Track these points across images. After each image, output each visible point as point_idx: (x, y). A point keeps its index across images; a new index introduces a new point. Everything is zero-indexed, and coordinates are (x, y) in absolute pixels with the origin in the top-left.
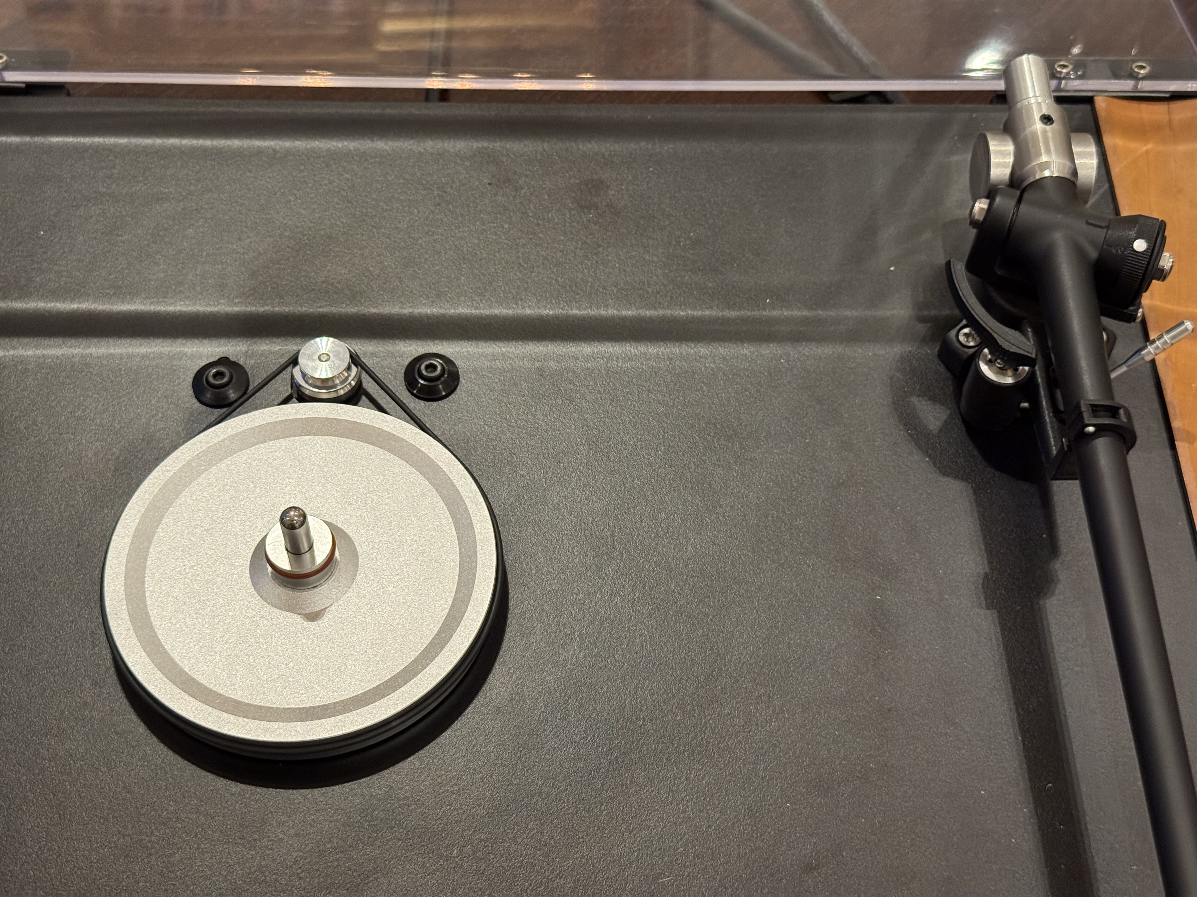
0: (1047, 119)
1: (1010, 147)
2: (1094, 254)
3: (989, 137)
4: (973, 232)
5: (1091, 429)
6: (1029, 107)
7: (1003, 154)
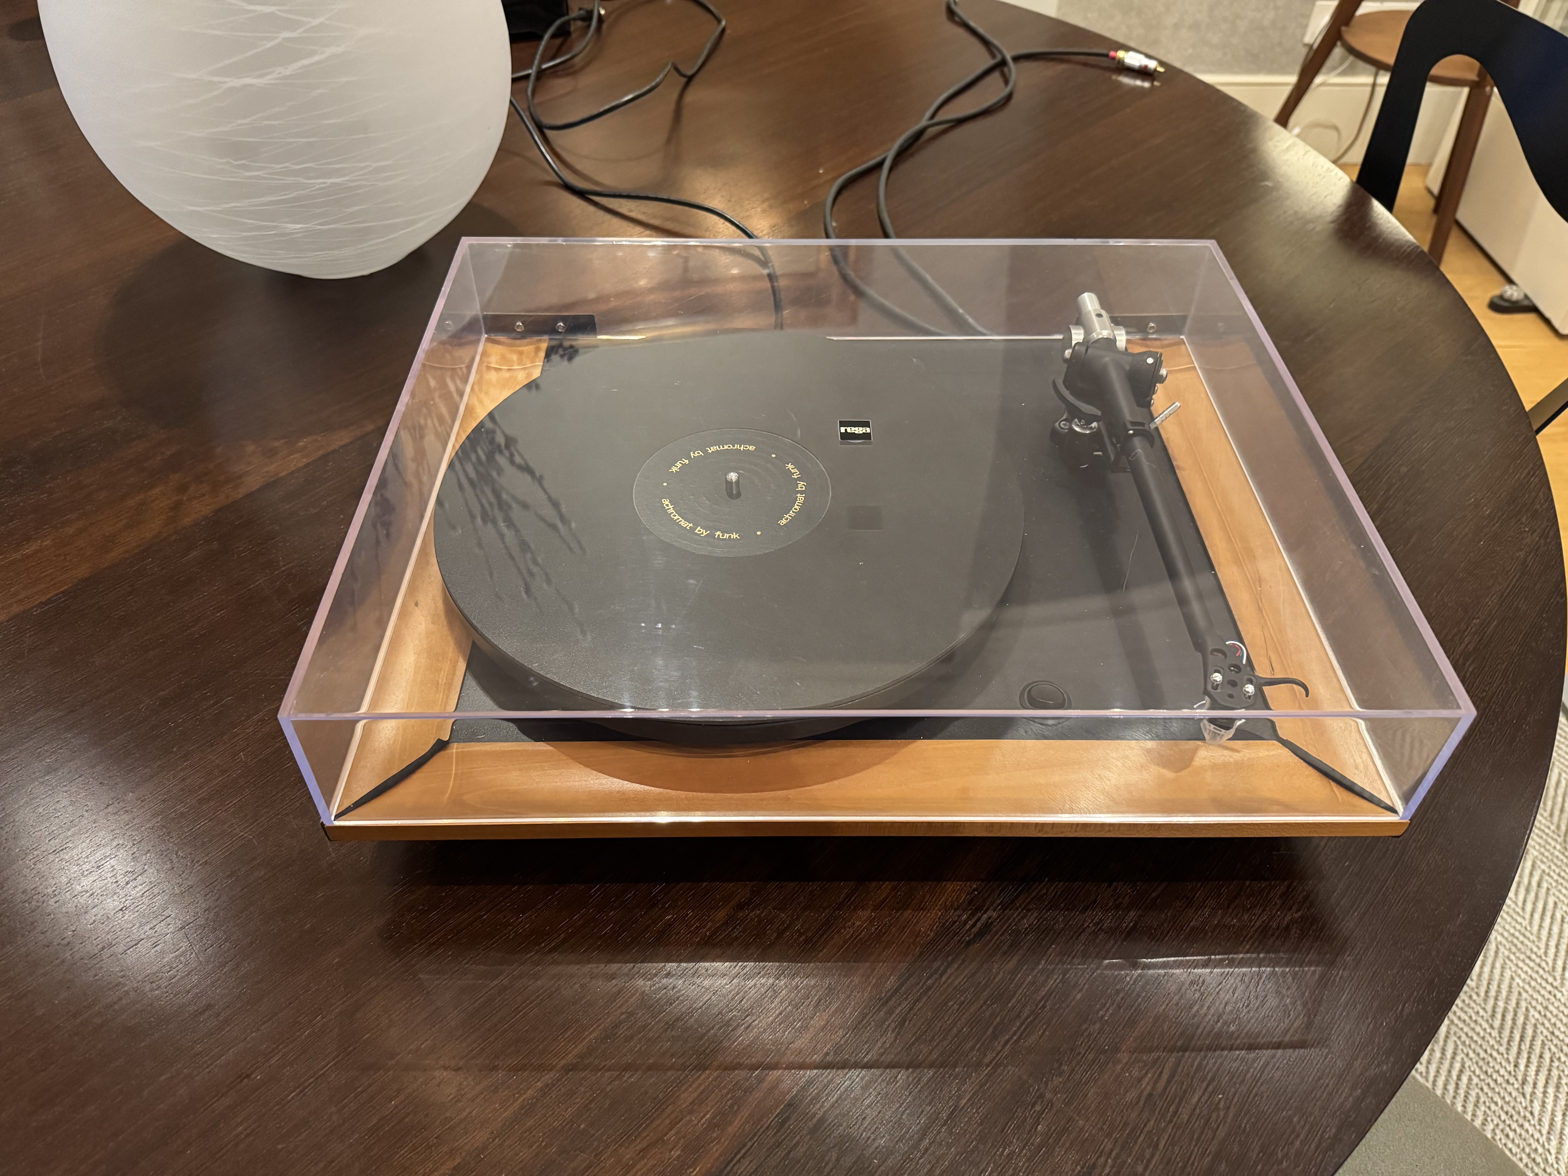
0: (1099, 315)
1: (1082, 331)
2: (1128, 368)
3: (1071, 327)
4: (1066, 365)
5: (1131, 432)
6: (1089, 311)
7: (1079, 334)
